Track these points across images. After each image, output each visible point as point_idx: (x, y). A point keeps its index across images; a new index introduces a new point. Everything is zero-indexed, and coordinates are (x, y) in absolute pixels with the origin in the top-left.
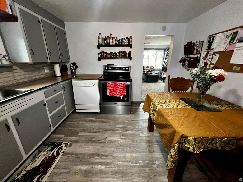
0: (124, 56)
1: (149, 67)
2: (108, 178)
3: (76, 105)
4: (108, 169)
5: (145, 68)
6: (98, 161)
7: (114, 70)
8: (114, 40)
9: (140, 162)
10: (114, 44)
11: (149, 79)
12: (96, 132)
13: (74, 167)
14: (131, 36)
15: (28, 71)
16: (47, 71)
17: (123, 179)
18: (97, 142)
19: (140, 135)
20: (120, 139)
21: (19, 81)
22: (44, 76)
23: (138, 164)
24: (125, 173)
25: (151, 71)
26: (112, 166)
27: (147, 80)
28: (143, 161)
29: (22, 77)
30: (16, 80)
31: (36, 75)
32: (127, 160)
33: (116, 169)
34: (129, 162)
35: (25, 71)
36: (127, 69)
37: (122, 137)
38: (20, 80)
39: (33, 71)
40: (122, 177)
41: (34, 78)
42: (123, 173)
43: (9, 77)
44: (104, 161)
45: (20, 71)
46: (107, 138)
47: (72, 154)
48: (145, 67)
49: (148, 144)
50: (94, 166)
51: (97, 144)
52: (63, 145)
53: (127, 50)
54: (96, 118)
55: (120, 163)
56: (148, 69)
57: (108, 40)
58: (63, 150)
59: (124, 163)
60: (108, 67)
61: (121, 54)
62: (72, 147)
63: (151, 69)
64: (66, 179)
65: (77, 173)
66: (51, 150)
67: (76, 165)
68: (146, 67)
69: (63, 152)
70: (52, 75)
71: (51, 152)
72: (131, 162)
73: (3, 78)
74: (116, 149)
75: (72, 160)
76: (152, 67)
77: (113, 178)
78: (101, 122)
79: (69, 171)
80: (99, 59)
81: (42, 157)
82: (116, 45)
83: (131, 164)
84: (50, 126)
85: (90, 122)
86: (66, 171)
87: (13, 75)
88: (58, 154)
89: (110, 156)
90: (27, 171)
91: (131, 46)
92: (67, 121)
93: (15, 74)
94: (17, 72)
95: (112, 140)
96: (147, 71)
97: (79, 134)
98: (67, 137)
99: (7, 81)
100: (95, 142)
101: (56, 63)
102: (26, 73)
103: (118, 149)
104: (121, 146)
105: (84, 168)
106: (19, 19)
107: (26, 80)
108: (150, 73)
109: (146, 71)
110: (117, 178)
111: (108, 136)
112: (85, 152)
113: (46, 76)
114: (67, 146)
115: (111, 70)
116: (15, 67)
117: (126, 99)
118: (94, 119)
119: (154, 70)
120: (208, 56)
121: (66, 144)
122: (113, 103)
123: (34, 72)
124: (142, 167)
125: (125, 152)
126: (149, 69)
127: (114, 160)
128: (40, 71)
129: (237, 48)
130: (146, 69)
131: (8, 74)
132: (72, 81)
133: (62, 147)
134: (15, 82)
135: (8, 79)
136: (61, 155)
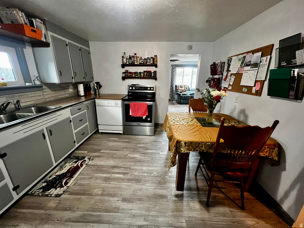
0: (149, 76)
1: (184, 87)
2: (124, 182)
3: (99, 125)
4: (125, 177)
5: (178, 88)
6: (117, 171)
7: (138, 90)
8: (138, 60)
9: (155, 173)
10: (138, 63)
11: (182, 101)
12: (117, 150)
13: (96, 174)
14: (156, 56)
15: (55, 91)
16: (71, 90)
17: (137, 184)
18: (118, 158)
19: (159, 153)
20: (139, 156)
21: (48, 100)
22: (68, 95)
23: (152, 175)
24: (140, 180)
25: (185, 91)
26: (129, 175)
27: (180, 101)
28: (157, 173)
29: (49, 96)
31: (61, 94)
32: (143, 171)
33: (132, 177)
34: (145, 173)
35: (52, 91)
36: (152, 89)
37: (142, 155)
38: (48, 98)
39: (59, 90)
40: (137, 183)
41: (59, 97)
42: (138, 180)
43: (39, 96)
44: (122, 171)
45: (49, 90)
46: (127, 155)
47: (94, 165)
48: (178, 86)
49: (165, 161)
50: (113, 175)
51: (118, 159)
52: (86, 159)
53: (152, 69)
54: (119, 138)
55: (136, 174)
56: (181, 89)
57: (133, 59)
58: (86, 163)
59: (140, 173)
60: (132, 87)
61: (145, 73)
62: (94, 161)
63: (186, 89)
64: (89, 182)
65: (98, 178)
66: (76, 162)
67: (98, 173)
68: (180, 87)
69: (86, 164)
70: (75, 95)
71: (76, 163)
72: (146, 173)
73: (35, 96)
74: (134, 164)
75: (94, 170)
76: (187, 87)
77: (128, 183)
78: (123, 142)
79: (91, 177)
80: (124, 79)
81: (68, 166)
82: (141, 65)
83: (146, 174)
84: (75, 142)
85: (112, 141)
86: (89, 177)
87: (42, 94)
88: (82, 165)
89: (128, 168)
90: (56, 175)
91: (156, 66)
92: (89, 140)
93: (45, 93)
94: (45, 92)
95: (132, 157)
96: (181, 91)
97: (101, 151)
98: (89, 153)
99: (38, 99)
100: (115, 158)
101: (80, 83)
102: (53, 92)
103: (136, 164)
104: (139, 161)
105: (105, 175)
106: (51, 45)
107: (53, 99)
108: (184, 93)
109: (179, 91)
110: (132, 183)
111: (129, 154)
112: (106, 164)
113: (71, 96)
114: (90, 160)
115: (135, 89)
116: (44, 87)
117: (149, 119)
118: (117, 139)
119: (189, 90)
120: (228, 77)
121: (89, 159)
122: (136, 124)
123: (60, 92)
124: (156, 176)
125: (143, 166)
126: (183, 89)
127: (132, 171)
128: (65, 90)
129: (245, 71)
130: (180, 88)
131: (39, 93)
132: (95, 100)
133: (85, 161)
134: (44, 100)
135: (39, 98)
136: (84, 166)
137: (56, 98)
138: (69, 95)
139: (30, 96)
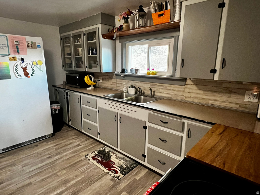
15: (205, 90)
16: (250, 99)
22: (238, 106)
29: (192, 95)
30: (184, 96)
31: (218, 99)
35: (200, 89)
38: (188, 98)
41: (211, 102)
43: (178, 91)
45: (194, 87)
52: (119, 174)
62: (109, 180)
65: (76, 177)
87: (183, 90)
93: (186, 90)
94: (189, 88)
99: (176, 95)
102: (202, 92)
105: (73, 182)
107: (196, 101)
123: (215, 94)
128: (229, 95)
131: (179, 88)
133: (116, 173)
134: (182, 98)
135: (177, 93)
136: (107, 171)
137: (202, 101)
138: (240, 106)
139: (168, 88)
